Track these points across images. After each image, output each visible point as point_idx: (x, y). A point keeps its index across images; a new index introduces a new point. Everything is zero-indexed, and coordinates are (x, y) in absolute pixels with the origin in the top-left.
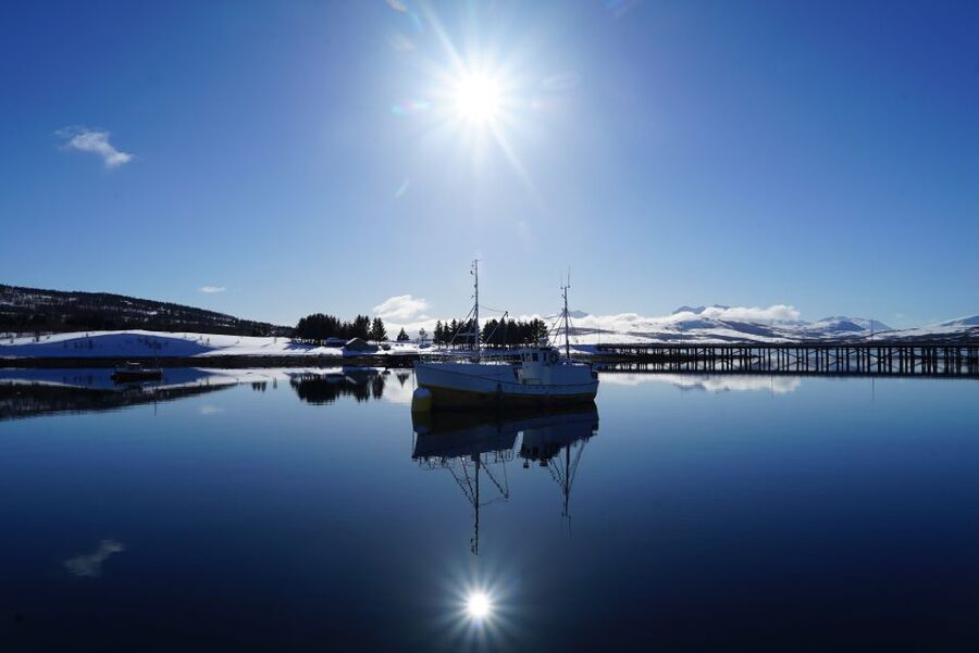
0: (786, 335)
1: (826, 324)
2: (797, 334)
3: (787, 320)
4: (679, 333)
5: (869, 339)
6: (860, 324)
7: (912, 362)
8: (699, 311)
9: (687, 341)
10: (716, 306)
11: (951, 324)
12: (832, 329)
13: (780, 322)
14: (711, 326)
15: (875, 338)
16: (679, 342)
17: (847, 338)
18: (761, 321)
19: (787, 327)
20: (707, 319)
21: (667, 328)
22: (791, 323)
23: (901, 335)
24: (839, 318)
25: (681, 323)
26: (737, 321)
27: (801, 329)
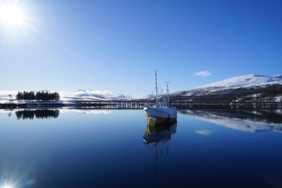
0: (108, 99)
1: (118, 96)
2: (111, 98)
3: (109, 94)
4: (79, 97)
5: (128, 100)
6: (126, 96)
7: (140, 106)
8: (85, 91)
9: (82, 100)
10: (90, 90)
11: (144, 96)
12: (119, 97)
13: (106, 95)
14: (88, 96)
15: (129, 100)
16: (80, 100)
17: (123, 99)
18: (102, 94)
19: (108, 96)
20: (87, 94)
21: (76, 96)
22: (109, 95)
23: (135, 99)
24: (121, 94)
25: (80, 95)
26: (96, 94)
27: (112, 97)
